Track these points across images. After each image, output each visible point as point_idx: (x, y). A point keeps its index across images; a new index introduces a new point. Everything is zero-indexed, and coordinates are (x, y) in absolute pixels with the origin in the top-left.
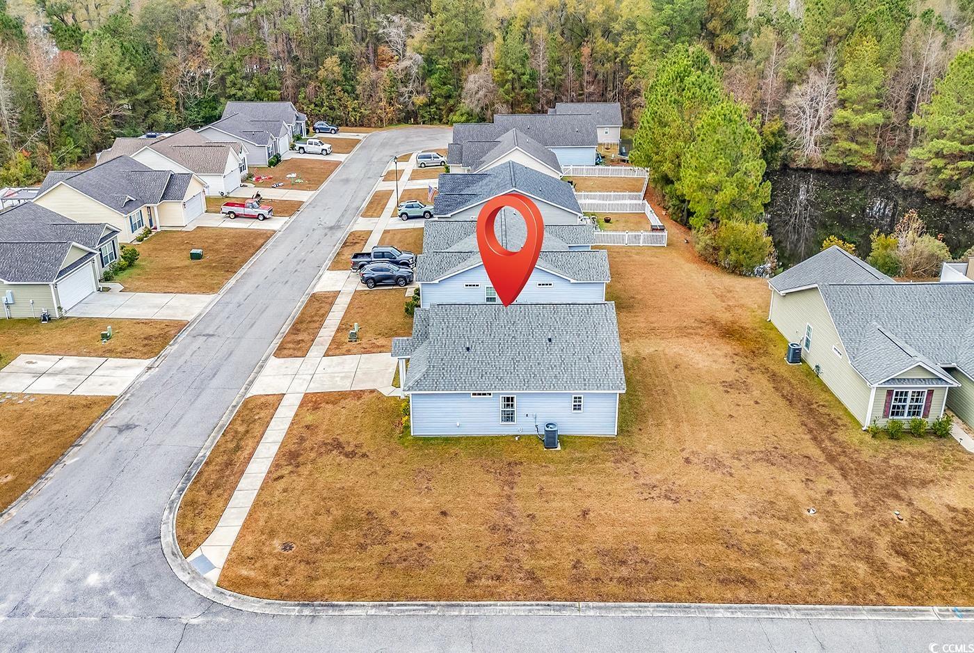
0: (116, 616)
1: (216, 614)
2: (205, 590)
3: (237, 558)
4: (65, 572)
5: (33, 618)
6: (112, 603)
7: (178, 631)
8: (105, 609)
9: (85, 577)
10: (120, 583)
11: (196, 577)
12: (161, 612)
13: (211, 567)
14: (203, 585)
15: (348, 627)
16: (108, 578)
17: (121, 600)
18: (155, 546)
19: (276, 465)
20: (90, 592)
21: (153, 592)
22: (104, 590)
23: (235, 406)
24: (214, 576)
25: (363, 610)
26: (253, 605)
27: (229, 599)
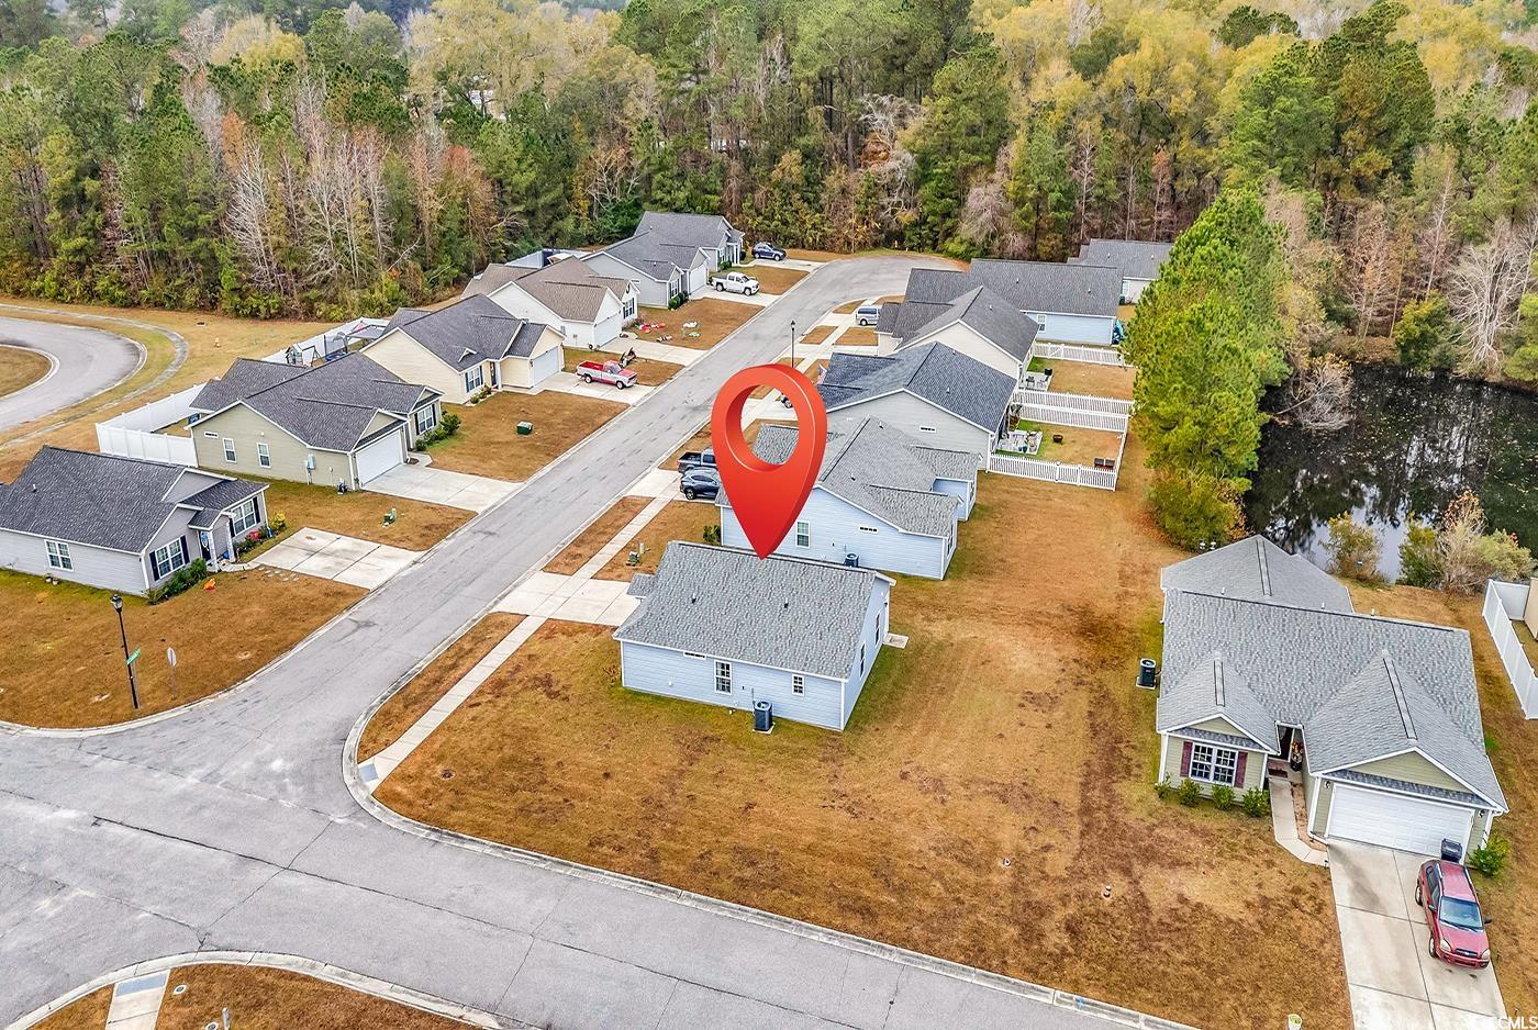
0: (281, 801)
1: (359, 819)
2: (361, 796)
3: (401, 775)
4: (258, 753)
5: (218, 787)
6: (282, 789)
7: (321, 826)
8: (275, 793)
9: (272, 761)
10: (296, 774)
11: (359, 783)
12: (317, 806)
13: (375, 777)
14: (361, 791)
15: (461, 859)
16: (289, 766)
17: (290, 788)
18: (337, 747)
19: (480, 692)
20: (271, 775)
21: (319, 787)
22: (282, 775)
23: (475, 620)
24: (373, 785)
25: (482, 848)
26: (393, 819)
27: (375, 811)
